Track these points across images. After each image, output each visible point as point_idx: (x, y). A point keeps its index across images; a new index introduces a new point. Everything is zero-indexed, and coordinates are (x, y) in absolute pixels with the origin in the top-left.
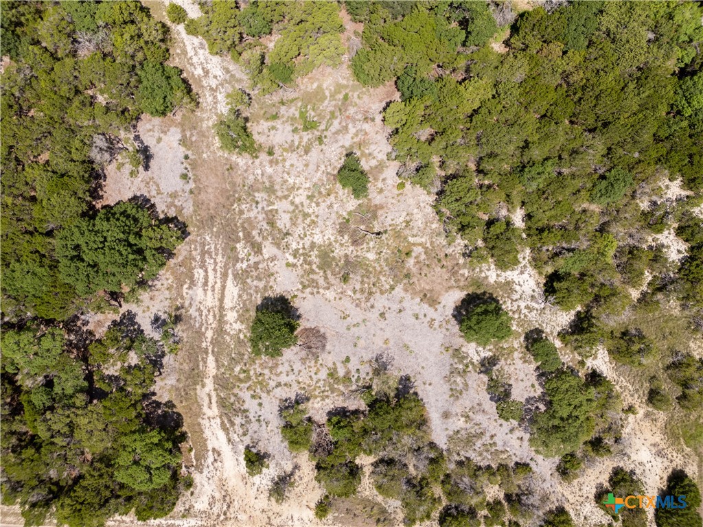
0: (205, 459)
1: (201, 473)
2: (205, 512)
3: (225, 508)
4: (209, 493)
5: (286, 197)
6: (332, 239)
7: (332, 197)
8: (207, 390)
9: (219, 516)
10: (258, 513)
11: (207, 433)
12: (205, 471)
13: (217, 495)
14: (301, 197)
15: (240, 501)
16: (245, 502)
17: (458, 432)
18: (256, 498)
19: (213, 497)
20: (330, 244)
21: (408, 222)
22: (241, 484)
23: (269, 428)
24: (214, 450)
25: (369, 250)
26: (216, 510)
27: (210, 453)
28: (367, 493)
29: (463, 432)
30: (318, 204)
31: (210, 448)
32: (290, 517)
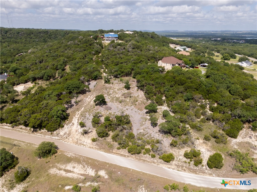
0: (70, 124)
1: (67, 126)
2: (62, 136)
3: (67, 136)
4: (66, 131)
5: (113, 90)
6: (120, 96)
7: (122, 90)
8: (79, 112)
9: (65, 137)
10: (75, 139)
11: (74, 119)
12: (68, 126)
13: (67, 133)
14: (116, 90)
15: (72, 136)
16: (73, 136)
17: (141, 133)
18: (77, 135)
19: (66, 133)
20: (119, 97)
21: (138, 96)
22: (75, 132)
23: (89, 121)
24: (73, 123)
25: (128, 99)
26: (65, 136)
27: (72, 123)
28: (109, 140)
29: (142, 133)
30: (119, 91)
31: (72, 122)
32: (84, 141)
